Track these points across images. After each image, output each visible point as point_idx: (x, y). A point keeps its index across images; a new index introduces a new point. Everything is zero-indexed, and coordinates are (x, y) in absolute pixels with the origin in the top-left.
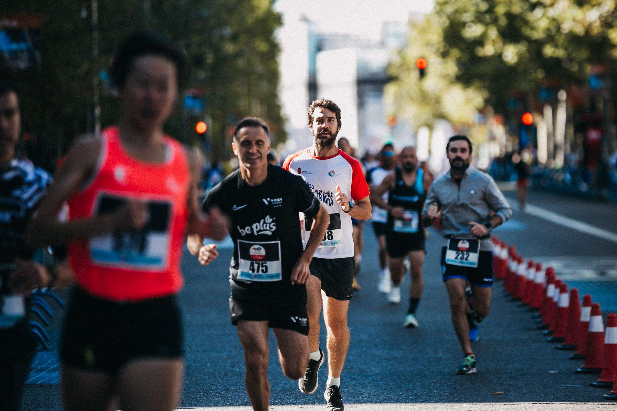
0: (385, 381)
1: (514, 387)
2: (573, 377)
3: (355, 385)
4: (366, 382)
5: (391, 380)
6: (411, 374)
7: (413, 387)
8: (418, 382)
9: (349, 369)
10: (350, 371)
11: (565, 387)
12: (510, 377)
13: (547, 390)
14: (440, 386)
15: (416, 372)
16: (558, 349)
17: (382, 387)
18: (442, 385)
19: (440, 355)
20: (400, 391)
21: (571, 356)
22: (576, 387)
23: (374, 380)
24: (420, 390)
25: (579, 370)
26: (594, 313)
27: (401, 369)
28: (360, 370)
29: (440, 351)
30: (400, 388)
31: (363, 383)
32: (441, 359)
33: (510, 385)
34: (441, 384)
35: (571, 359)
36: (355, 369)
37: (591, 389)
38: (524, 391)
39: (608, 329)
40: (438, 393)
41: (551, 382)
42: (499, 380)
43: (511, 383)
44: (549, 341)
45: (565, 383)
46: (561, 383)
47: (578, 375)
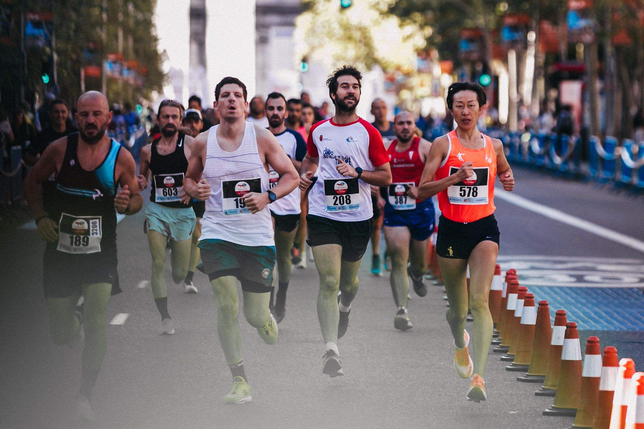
2: (539, 420)
16: (520, 380)
21: (537, 391)
25: (547, 410)
26: (569, 334)
35: (537, 394)
39: (587, 357)
44: (508, 370)
47: (546, 418)
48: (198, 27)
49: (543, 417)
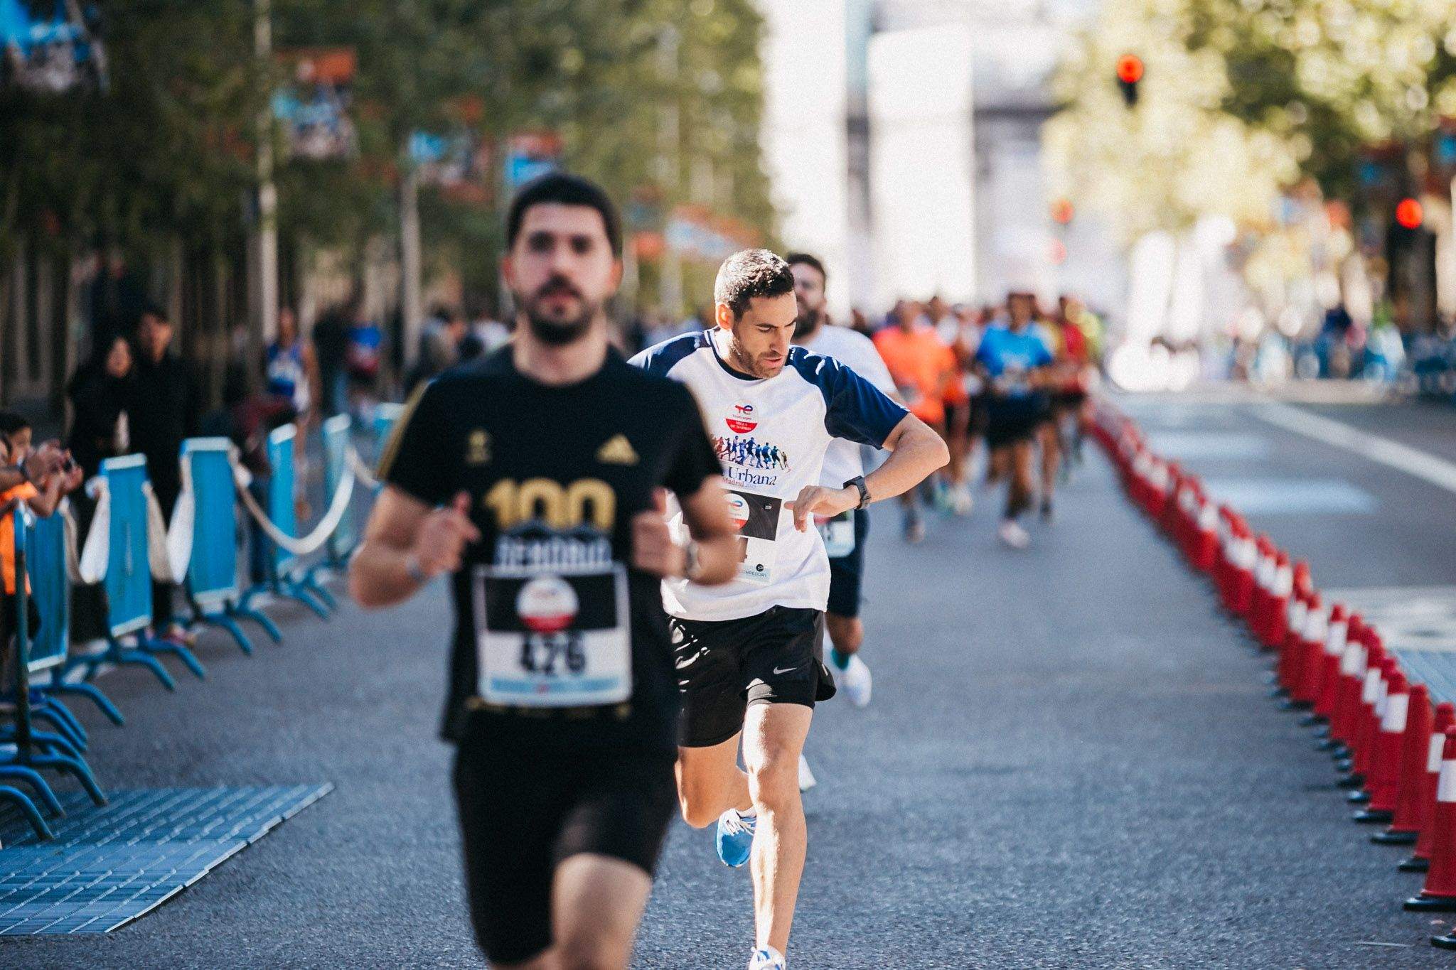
0: (902, 929)
1: (1233, 946)
2: (1394, 919)
3: (818, 942)
4: (849, 933)
5: (917, 926)
6: (972, 911)
7: (968, 946)
8: (984, 932)
9: (816, 896)
10: (816, 900)
11: (1364, 948)
12: (1230, 919)
13: (1316, 956)
14: (1039, 945)
15: (987, 905)
16: (1375, 841)
17: (888, 946)
18: (1045, 942)
19: (1064, 857)
20: (931, 958)
21: (1403, 862)
22: (1396, 950)
23: (871, 927)
24: (983, 954)
25: (1412, 900)
26: (1452, 751)
27: (951, 896)
28: (845, 898)
29: (1064, 847)
30: (933, 949)
31: (841, 937)
32: (1062, 868)
33: (1223, 941)
34: (1043, 938)
35: (1403, 869)
36: (830, 897)
37: (1433, 953)
38: (1256, 959)
40: (1030, 963)
41: (1330, 936)
42: (1196, 928)
43: (1228, 936)
44: (1360, 821)
45: (1367, 938)
46: (1359, 938)
47: (1407, 916)
48: (858, 148)
49: (1405, 913)
